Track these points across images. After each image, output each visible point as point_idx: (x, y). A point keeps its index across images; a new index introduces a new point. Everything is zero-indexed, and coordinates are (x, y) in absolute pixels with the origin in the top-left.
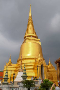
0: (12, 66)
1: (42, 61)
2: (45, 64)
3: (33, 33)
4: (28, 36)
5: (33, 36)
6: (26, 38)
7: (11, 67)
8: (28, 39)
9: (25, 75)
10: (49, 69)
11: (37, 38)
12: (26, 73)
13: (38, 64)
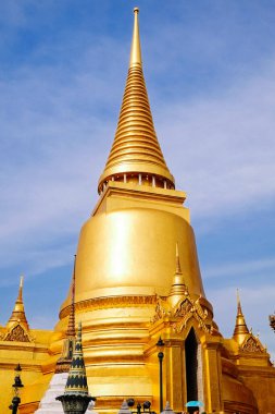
0: (26, 339)
1: (189, 315)
2: (207, 330)
3: (148, 158)
4: (118, 177)
5: (147, 177)
6: (112, 183)
7: (24, 349)
8: (122, 192)
9: (75, 391)
10: (238, 357)
11: (171, 185)
12: (82, 382)
13: (168, 330)
